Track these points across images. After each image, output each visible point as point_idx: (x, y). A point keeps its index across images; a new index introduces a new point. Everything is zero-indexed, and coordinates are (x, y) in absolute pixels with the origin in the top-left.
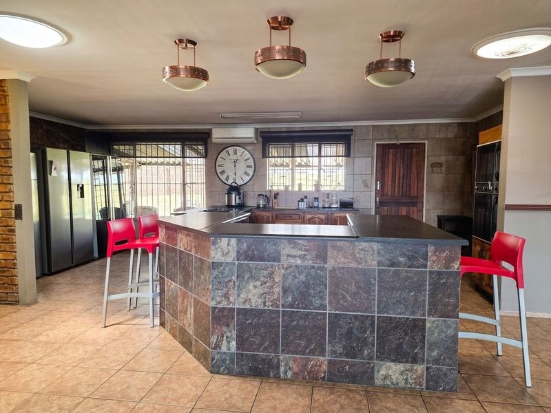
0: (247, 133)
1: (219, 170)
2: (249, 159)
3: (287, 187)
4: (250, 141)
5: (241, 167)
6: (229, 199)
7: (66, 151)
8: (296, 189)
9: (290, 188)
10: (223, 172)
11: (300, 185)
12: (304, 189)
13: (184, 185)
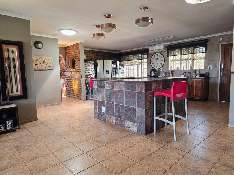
0: (161, 47)
1: (152, 63)
2: (162, 57)
3: (178, 68)
4: (162, 50)
5: (159, 61)
6: (151, 74)
7: (102, 60)
8: (182, 69)
9: (180, 69)
10: (153, 64)
11: (183, 67)
12: (185, 69)
13: (142, 69)
